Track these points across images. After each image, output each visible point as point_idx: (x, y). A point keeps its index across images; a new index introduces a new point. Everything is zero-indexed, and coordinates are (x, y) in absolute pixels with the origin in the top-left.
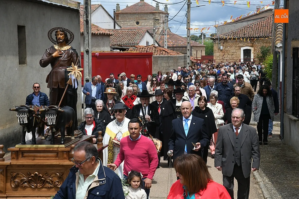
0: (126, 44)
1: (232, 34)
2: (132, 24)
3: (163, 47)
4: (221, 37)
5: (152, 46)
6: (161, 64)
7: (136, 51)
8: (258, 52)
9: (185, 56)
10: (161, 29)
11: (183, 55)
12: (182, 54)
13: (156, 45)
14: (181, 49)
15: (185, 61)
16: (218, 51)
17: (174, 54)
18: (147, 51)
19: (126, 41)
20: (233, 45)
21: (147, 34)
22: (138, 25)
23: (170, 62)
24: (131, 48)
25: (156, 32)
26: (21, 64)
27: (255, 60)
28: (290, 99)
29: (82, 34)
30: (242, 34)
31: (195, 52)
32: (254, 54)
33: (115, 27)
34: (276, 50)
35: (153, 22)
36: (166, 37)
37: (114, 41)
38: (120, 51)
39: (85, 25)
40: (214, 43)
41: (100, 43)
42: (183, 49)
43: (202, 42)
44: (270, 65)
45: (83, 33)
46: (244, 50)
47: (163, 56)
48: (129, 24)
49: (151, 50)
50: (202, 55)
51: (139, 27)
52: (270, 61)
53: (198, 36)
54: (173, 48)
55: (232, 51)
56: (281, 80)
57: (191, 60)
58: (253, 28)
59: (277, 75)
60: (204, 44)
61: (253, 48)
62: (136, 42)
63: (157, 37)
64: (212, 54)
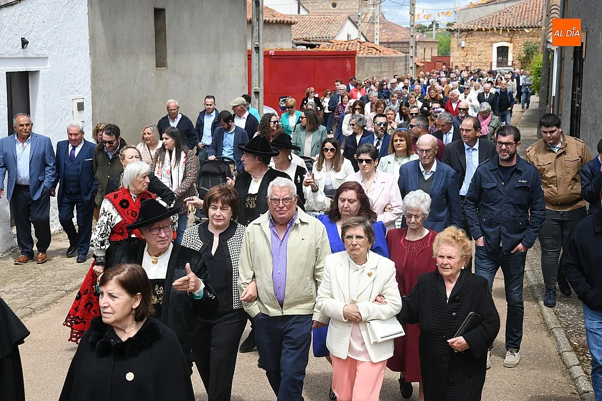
0: (316, 38)
1: (480, 22)
2: (326, 7)
3: (372, 43)
4: (462, 27)
5: (356, 41)
6: (369, 69)
7: (332, 48)
8: (519, 50)
9: (406, 56)
10: (370, 15)
11: (404, 55)
12: (401, 53)
13: (363, 39)
14: (400, 45)
15: (406, 65)
16: (458, 49)
17: (389, 53)
18: (347, 49)
19: (316, 33)
20: (481, 40)
21: (349, 23)
22: (335, 8)
23: (383, 65)
24: (323, 44)
25: (363, 20)
26: (159, 67)
27: (514, 63)
28: (567, 122)
29: (250, 22)
30: (496, 22)
31: (422, 51)
32: (514, 53)
33: (299, 12)
34: (548, 47)
35: (358, 4)
36: (377, 26)
37: (297, 32)
38: (307, 48)
39: (254, 7)
40: (452, 36)
41: (276, 36)
42: (403, 45)
43: (434, 35)
44: (537, 70)
45: (250, 20)
46: (497, 48)
47: (372, 56)
48: (321, 7)
49: (354, 47)
50: (433, 55)
51: (336, 11)
52: (538, 65)
53: (428, 26)
54: (388, 44)
55: (479, 49)
56: (554, 94)
57: (415, 63)
58: (513, 13)
59: (548, 86)
60: (436, 38)
61: (512, 44)
62: (331, 34)
63: (364, 27)
64: (447, 54)
